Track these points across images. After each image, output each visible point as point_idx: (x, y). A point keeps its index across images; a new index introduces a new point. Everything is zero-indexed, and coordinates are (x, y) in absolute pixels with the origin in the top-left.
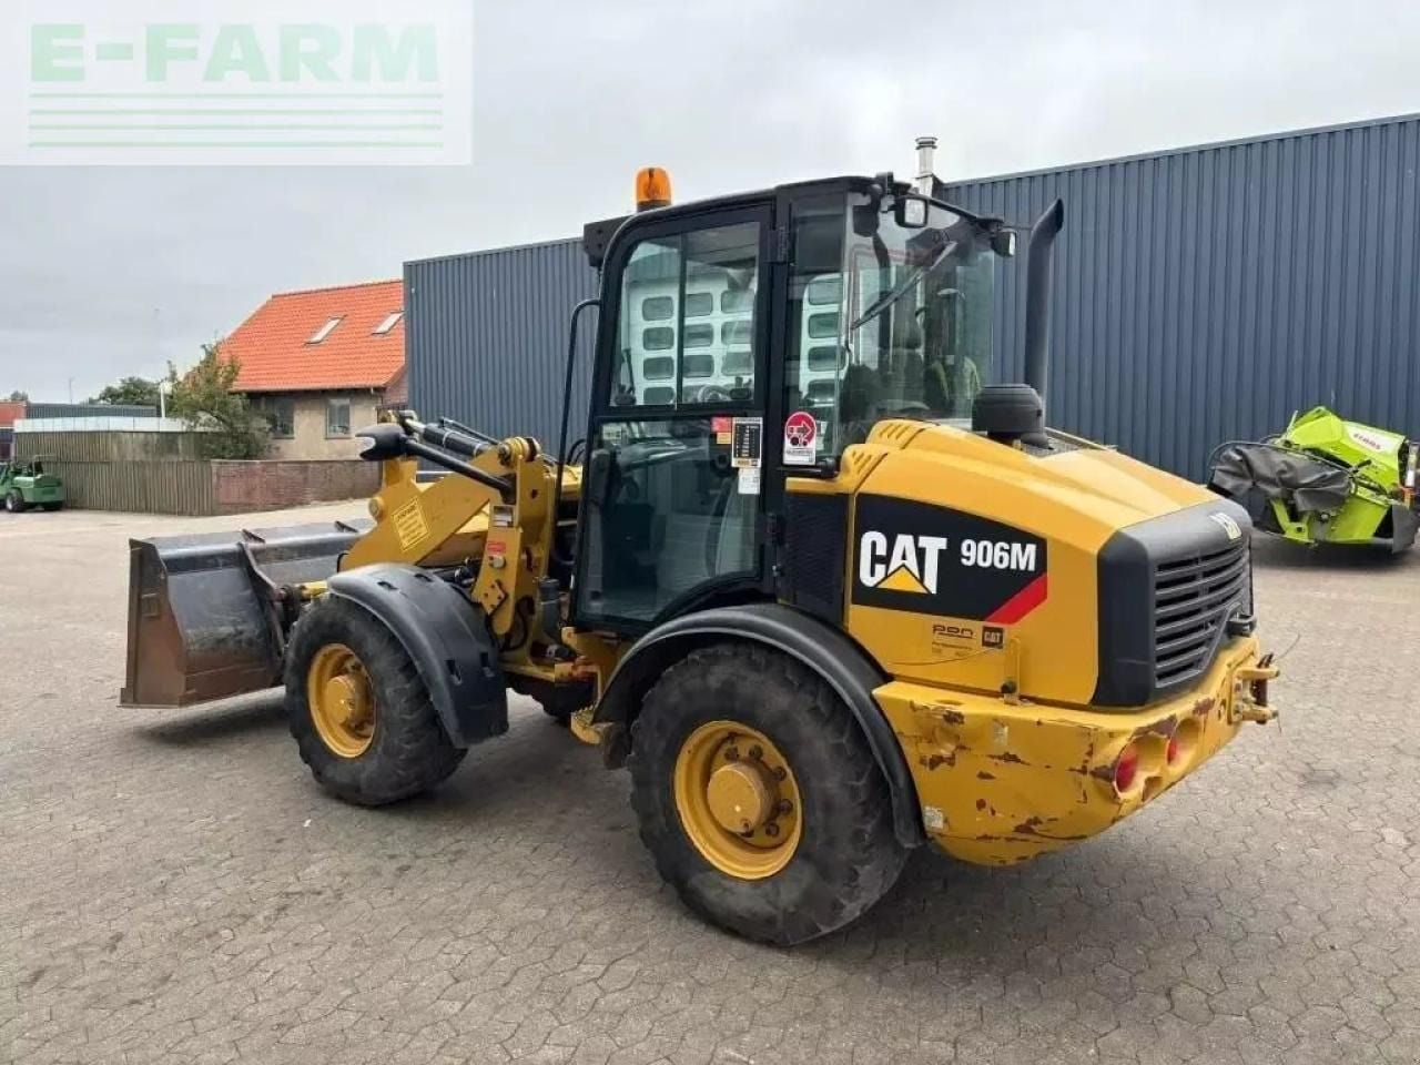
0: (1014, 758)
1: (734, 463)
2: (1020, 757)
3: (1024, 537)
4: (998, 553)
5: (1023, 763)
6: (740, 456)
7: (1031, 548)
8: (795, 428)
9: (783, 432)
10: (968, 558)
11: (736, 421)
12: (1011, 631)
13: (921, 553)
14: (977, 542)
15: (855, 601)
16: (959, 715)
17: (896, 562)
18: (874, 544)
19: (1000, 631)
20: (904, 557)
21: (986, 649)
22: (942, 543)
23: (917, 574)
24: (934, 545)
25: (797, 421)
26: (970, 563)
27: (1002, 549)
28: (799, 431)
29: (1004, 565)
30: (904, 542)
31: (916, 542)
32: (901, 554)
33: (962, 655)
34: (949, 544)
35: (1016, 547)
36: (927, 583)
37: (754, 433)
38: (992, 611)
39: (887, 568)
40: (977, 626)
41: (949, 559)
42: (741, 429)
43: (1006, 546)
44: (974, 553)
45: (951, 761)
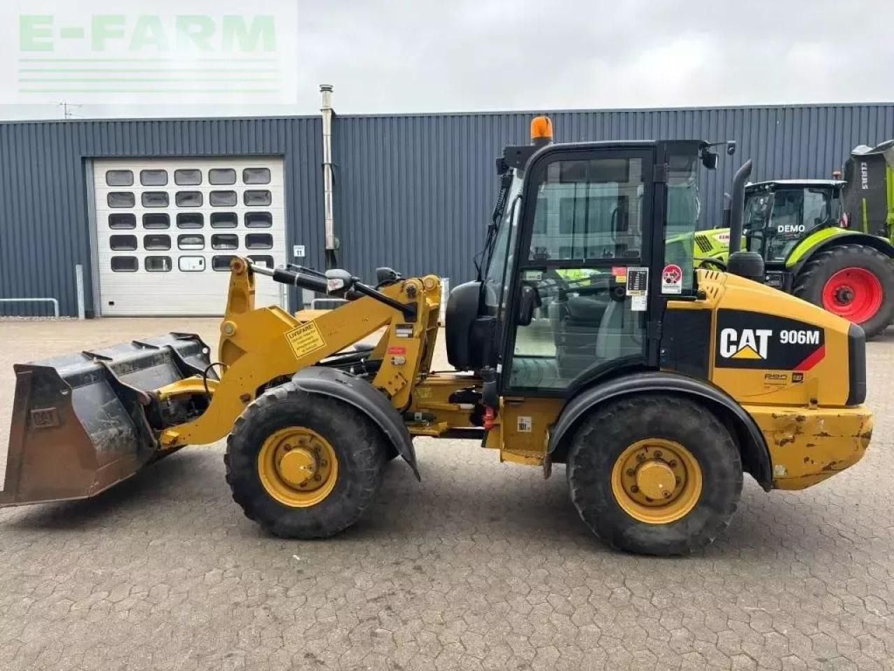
0: (826, 435)
1: (628, 293)
2: (828, 433)
3: (813, 328)
4: (800, 336)
5: (830, 436)
6: (633, 289)
7: (817, 333)
8: (669, 273)
9: (661, 275)
10: (784, 340)
11: (629, 269)
12: (806, 374)
13: (757, 339)
14: (789, 331)
15: (717, 366)
16: (804, 417)
17: (743, 343)
18: (729, 336)
19: (802, 374)
20: (748, 341)
21: (795, 384)
22: (769, 333)
23: (756, 350)
24: (765, 334)
25: (670, 269)
26: (786, 342)
27: (802, 334)
28: (671, 275)
29: (803, 342)
30: (748, 333)
31: (755, 333)
32: (746, 339)
33: (781, 387)
34: (773, 333)
35: (809, 333)
36: (761, 354)
37: (643, 277)
38: (797, 364)
39: (737, 348)
40: (789, 373)
41: (773, 341)
42: (633, 275)
43: (804, 333)
44: (787, 337)
45: (792, 441)
